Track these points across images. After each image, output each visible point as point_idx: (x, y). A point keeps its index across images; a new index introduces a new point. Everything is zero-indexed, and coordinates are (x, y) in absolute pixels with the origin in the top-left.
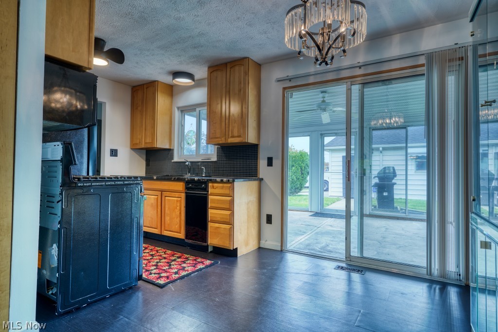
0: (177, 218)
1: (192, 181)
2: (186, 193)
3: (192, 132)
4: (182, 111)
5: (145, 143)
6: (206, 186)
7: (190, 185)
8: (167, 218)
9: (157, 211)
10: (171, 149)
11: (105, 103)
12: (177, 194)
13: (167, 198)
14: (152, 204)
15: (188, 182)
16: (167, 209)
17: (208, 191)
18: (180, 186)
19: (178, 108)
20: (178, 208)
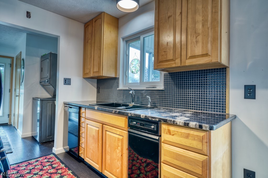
0: (118, 160)
1: (137, 118)
2: (129, 132)
3: (136, 61)
4: (127, 42)
5: (94, 72)
6: (158, 128)
7: (135, 123)
8: (108, 157)
9: (98, 145)
10: (116, 78)
11: (59, 36)
12: (119, 131)
13: (107, 133)
14: (94, 136)
15: (131, 119)
16: (107, 146)
17: (160, 136)
18: (122, 122)
19: (123, 39)
20: (119, 148)
